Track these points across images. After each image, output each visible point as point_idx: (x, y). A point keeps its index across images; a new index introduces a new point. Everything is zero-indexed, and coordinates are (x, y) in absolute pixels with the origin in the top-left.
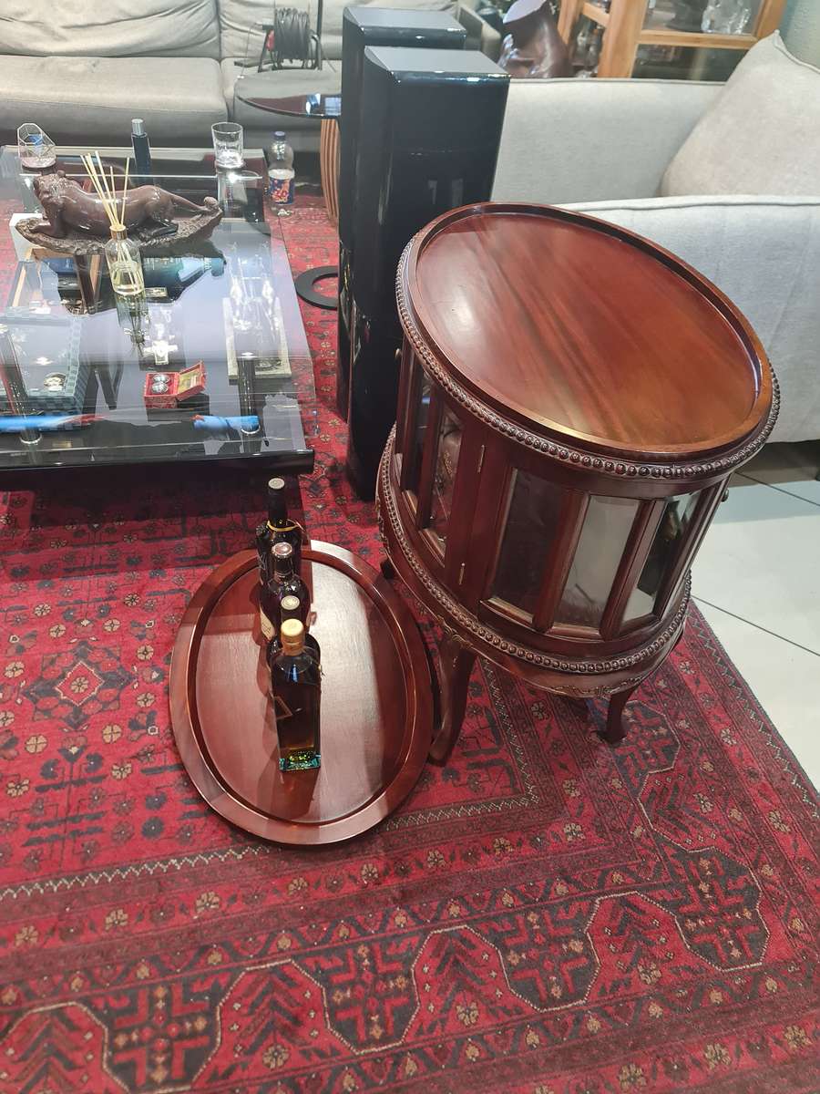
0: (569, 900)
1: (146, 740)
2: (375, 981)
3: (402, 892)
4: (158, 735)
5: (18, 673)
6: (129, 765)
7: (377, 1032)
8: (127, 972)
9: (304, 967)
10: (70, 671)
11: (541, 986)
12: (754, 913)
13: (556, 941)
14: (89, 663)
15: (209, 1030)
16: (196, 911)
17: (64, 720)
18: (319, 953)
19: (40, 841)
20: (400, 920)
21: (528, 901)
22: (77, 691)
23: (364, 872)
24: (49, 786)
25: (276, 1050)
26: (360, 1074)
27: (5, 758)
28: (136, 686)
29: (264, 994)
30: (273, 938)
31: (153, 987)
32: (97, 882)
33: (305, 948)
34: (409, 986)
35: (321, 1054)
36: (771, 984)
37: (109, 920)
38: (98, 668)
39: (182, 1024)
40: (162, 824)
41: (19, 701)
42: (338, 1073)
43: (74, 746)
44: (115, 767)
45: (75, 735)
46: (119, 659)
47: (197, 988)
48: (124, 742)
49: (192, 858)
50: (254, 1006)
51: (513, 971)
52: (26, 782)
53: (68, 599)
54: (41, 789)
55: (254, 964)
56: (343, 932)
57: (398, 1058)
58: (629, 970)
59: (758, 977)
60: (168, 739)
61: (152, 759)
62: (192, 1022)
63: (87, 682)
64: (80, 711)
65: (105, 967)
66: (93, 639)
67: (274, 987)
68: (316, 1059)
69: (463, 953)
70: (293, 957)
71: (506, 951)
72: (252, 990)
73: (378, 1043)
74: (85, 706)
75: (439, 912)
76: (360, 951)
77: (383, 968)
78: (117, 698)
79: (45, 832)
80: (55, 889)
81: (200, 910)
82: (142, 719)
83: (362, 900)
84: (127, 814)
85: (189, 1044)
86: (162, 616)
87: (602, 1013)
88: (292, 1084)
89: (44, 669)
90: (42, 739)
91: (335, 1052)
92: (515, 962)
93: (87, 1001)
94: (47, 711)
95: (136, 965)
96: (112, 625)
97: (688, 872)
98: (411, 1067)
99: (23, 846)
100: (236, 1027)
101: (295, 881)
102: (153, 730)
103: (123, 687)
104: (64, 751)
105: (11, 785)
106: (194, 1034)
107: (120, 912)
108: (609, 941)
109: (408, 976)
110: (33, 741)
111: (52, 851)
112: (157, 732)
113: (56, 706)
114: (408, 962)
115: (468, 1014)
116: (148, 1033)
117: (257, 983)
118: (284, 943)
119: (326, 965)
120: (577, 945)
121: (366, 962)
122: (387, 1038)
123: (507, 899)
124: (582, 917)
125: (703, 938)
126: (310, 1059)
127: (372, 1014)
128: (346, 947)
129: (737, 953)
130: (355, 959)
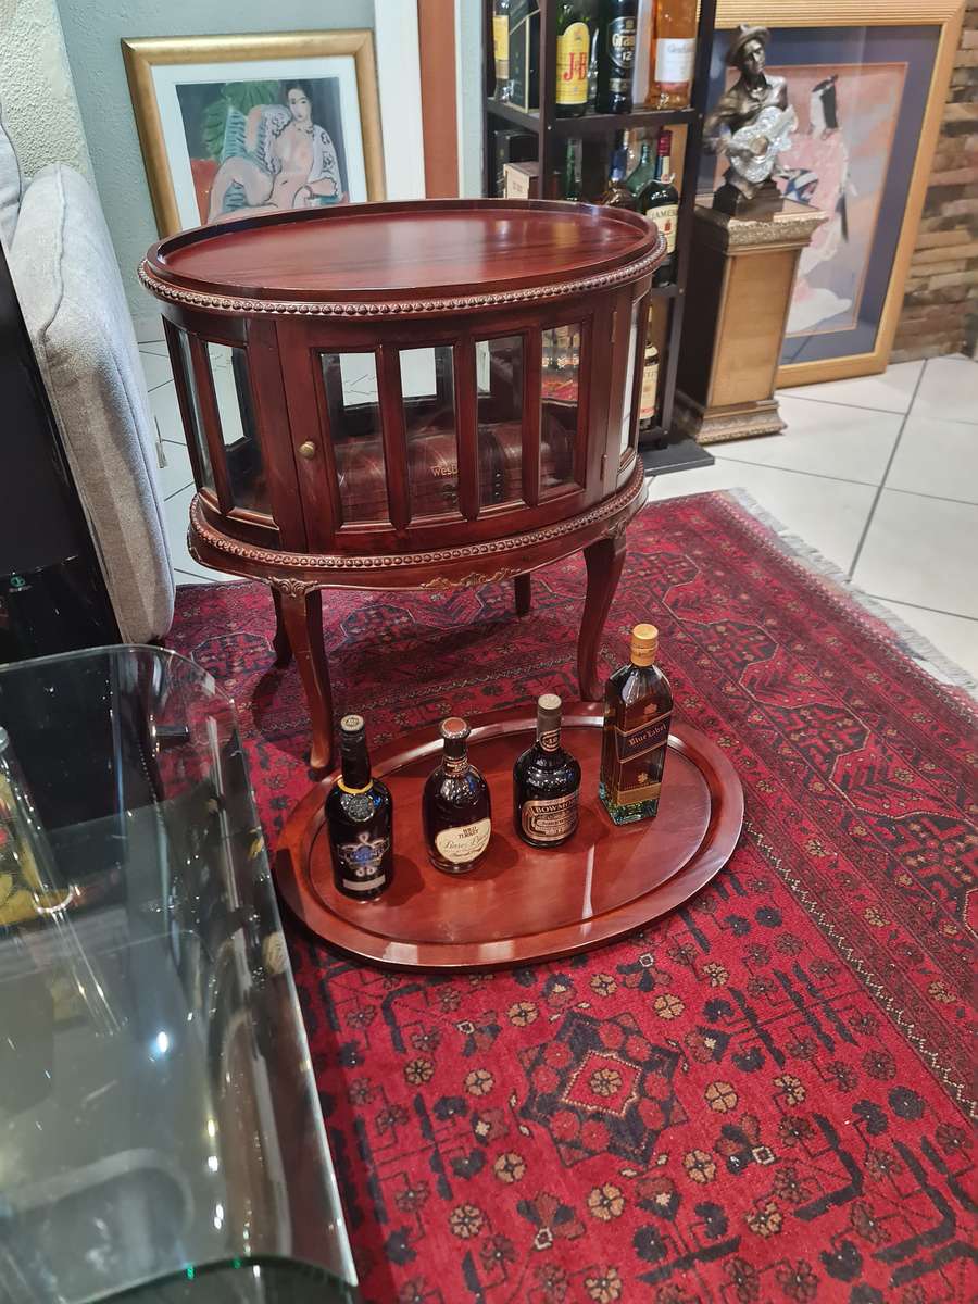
0: (686, 631)
1: (664, 964)
2: (813, 727)
3: (732, 720)
4: (652, 952)
5: (611, 1192)
6: (706, 969)
7: (849, 722)
8: (914, 893)
9: (830, 770)
10: (584, 1111)
11: (762, 644)
13: (724, 639)
14: (562, 1085)
15: (916, 820)
16: (829, 856)
17: (671, 1076)
18: (813, 764)
19: (841, 1028)
20: (757, 718)
21: (703, 651)
22: (618, 1082)
23: (728, 745)
24: (771, 1050)
25: (900, 775)
26: (881, 728)
27: (759, 1130)
28: (584, 1005)
29: (866, 792)
30: (818, 795)
31: (911, 868)
32: (851, 950)
33: (814, 773)
34: (804, 708)
35: (884, 751)
36: (698, 553)
37: (880, 924)
38: (568, 1070)
39: (924, 839)
40: (760, 910)
41: (662, 1160)
42: (890, 739)
43: (704, 1044)
44: (714, 984)
45: (688, 1052)
46: (543, 1046)
47: (891, 837)
48: (674, 987)
49: (783, 874)
50: (878, 796)
51: (757, 658)
52: (779, 1083)
53: (435, 1188)
54: (780, 1058)
55: (848, 803)
56: (786, 751)
57: (858, 709)
58: (725, 607)
59: (696, 558)
60: (653, 939)
61: (688, 947)
62: (918, 834)
63: (597, 1075)
64: (650, 1062)
65: (921, 912)
66: (513, 1101)
67: (857, 787)
68: (890, 753)
69: (762, 682)
70: (827, 779)
71: (747, 662)
72: (868, 800)
73: (856, 722)
74: (639, 1058)
75: (738, 698)
76: (796, 739)
77: (802, 725)
78: (613, 1021)
79: (828, 1027)
80: (881, 987)
81: (828, 853)
82: (634, 979)
83: (755, 745)
84: (766, 948)
85: (935, 830)
86: (445, 1017)
87: (761, 618)
88: (916, 761)
89: (592, 1154)
90: (712, 1093)
91: (877, 743)
92: (752, 657)
93: (958, 915)
94: (665, 1108)
95: (902, 888)
96: (479, 1081)
98: (858, 702)
99: (856, 1044)
100: (902, 805)
101: (762, 789)
102: (647, 960)
103: (592, 1020)
104: (717, 1055)
105: (791, 1100)
106: (925, 829)
107: (867, 916)
108: (709, 614)
109: (798, 710)
110: (719, 1105)
111: (846, 1009)
112: (648, 955)
113: (652, 1098)
114: (789, 711)
115: (803, 677)
116: (948, 861)
117: (862, 798)
118: (819, 787)
119: (819, 758)
120: (721, 629)
121: (802, 734)
122: (849, 717)
123: (705, 662)
124: (697, 626)
125: (681, 576)
126: (892, 756)
127: (838, 726)
128: (797, 747)
129: (684, 564)
130: (804, 741)
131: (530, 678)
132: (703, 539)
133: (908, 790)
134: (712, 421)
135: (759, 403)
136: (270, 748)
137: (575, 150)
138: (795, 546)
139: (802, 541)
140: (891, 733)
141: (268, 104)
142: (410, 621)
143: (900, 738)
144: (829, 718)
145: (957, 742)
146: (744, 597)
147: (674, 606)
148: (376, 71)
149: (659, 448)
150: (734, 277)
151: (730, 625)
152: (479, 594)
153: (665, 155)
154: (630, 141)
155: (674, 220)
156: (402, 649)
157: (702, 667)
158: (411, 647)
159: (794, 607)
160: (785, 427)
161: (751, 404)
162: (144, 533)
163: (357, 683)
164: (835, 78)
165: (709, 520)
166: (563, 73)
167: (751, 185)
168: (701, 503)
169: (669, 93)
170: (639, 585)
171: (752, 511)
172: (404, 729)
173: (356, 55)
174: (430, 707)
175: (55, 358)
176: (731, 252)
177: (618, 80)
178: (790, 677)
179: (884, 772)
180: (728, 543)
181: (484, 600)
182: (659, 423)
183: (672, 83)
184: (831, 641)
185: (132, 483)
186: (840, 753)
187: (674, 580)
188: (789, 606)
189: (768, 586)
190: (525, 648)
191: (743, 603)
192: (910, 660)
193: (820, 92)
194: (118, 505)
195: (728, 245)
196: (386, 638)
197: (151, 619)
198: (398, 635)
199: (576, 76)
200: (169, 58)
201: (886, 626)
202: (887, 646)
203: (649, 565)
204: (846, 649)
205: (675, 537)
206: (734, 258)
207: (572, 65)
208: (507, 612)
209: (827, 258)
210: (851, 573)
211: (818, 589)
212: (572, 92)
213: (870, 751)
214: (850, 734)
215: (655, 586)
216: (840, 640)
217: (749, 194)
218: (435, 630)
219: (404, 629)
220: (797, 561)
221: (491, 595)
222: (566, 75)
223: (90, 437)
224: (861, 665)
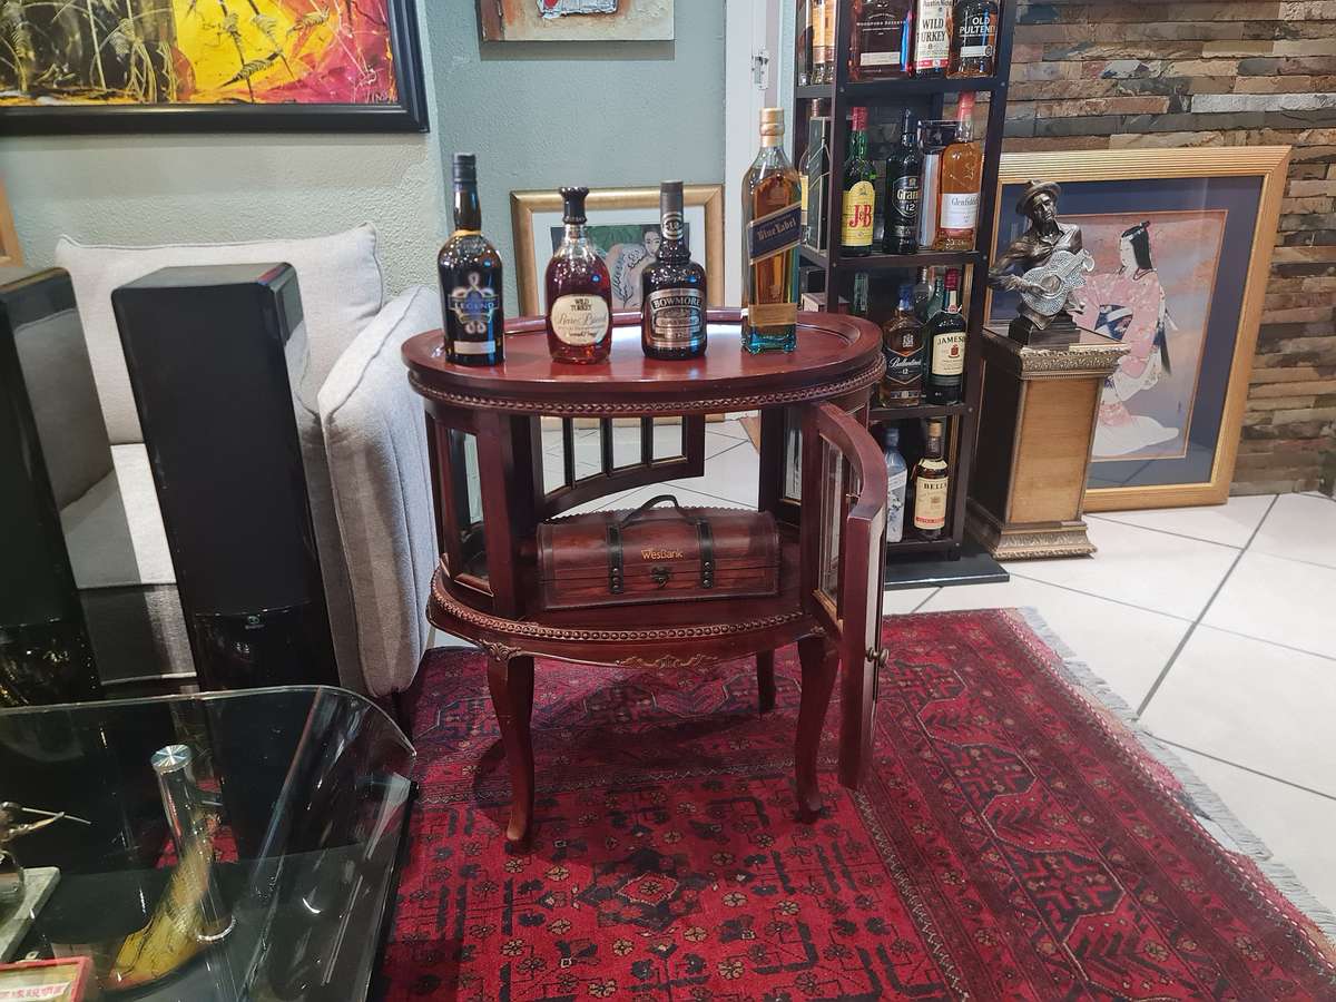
0: (935, 751)
2: (1057, 878)
3: (964, 855)
7: (1101, 879)
9: (1066, 931)
11: (1017, 776)
12: (917, 666)
13: (976, 764)
18: (1048, 920)
20: (992, 858)
21: (949, 773)
23: (952, 883)
25: (1151, 950)
26: (1139, 891)
29: (1105, 964)
30: (1046, 959)
33: (1047, 932)
34: (1050, 854)
35: (1138, 918)
36: (968, 669)
42: (1148, 907)
50: (1117, 970)
51: (1010, 790)
55: (1080, 973)
56: (1019, 900)
57: (1115, 866)
58: (984, 730)
59: (965, 674)
67: (1095, 956)
68: (1144, 922)
69: (1008, 817)
70: (1060, 941)
71: (996, 792)
72: (1105, 974)
73: (1110, 880)
75: (976, 830)
76: (1034, 889)
77: (1044, 873)
83: (983, 887)
87: (1023, 747)
88: (1176, 935)
91: (1131, 908)
92: (1003, 788)
97: (893, 688)
98: (1117, 857)
100: (1146, 985)
101: (981, 940)
108: (965, 735)
109: (1043, 855)
114: (1032, 855)
115: (1058, 819)
117: (1098, 971)
118: (1048, 948)
119: (1057, 914)
120: (974, 753)
121: (1042, 884)
122: (1103, 872)
123: (948, 786)
124: (949, 747)
125: (944, 692)
126: (1147, 926)
127: (1087, 881)
128: (1033, 899)
129: (950, 679)
130: (1043, 892)
131: (754, 778)
132: (978, 657)
133: (1158, 970)
134: (1010, 538)
135: (1064, 524)
136: (478, 814)
137: (861, 283)
138: (1079, 674)
139: (1089, 670)
140: (1152, 899)
141: (626, 242)
142: (652, 703)
143: (1161, 906)
144: (1078, 871)
145: (1228, 920)
146: (1009, 722)
147: (929, 722)
148: (723, 217)
149: (950, 559)
150: (1030, 399)
151: (985, 750)
152: (727, 687)
153: (951, 289)
154: (928, 277)
155: (961, 346)
156: (635, 731)
157: (943, 792)
158: (644, 731)
159: (1063, 738)
160: (1095, 550)
161: (1057, 524)
162: (396, 591)
163: (581, 760)
164: (1146, 225)
165: (989, 637)
166: (849, 221)
167: (1043, 317)
168: (987, 619)
169: (955, 238)
170: (896, 695)
171: (1039, 633)
172: (612, 813)
173: (706, 206)
174: (645, 795)
175: (337, 436)
176: (1025, 375)
177: (902, 227)
178: (1042, 817)
179: (1133, 943)
180: (1004, 663)
181: (730, 692)
182: (951, 535)
183: (957, 230)
184: (1099, 783)
185: (389, 546)
186: (1083, 912)
187: (936, 695)
188: (1059, 737)
189: (1038, 714)
190: (758, 745)
191: (1006, 728)
192: (1192, 817)
193: (1131, 237)
194: (374, 563)
195: (1022, 369)
196: (624, 719)
197: (392, 672)
198: (635, 718)
199: (861, 223)
200: (547, 207)
201: (1170, 774)
202: (1166, 798)
203: (912, 677)
204: (1116, 795)
205: (947, 651)
206: (1029, 381)
207: (857, 215)
208: (750, 706)
209: (1147, 388)
210: (1140, 712)
211: (1097, 724)
212: (857, 235)
213: (1120, 916)
214: (1098, 893)
215: (914, 699)
216: (1109, 783)
217: (1042, 326)
218: (673, 716)
219: (644, 712)
220: (1078, 691)
221: (739, 688)
222: (851, 223)
223: (357, 502)
224: (1131, 815)
